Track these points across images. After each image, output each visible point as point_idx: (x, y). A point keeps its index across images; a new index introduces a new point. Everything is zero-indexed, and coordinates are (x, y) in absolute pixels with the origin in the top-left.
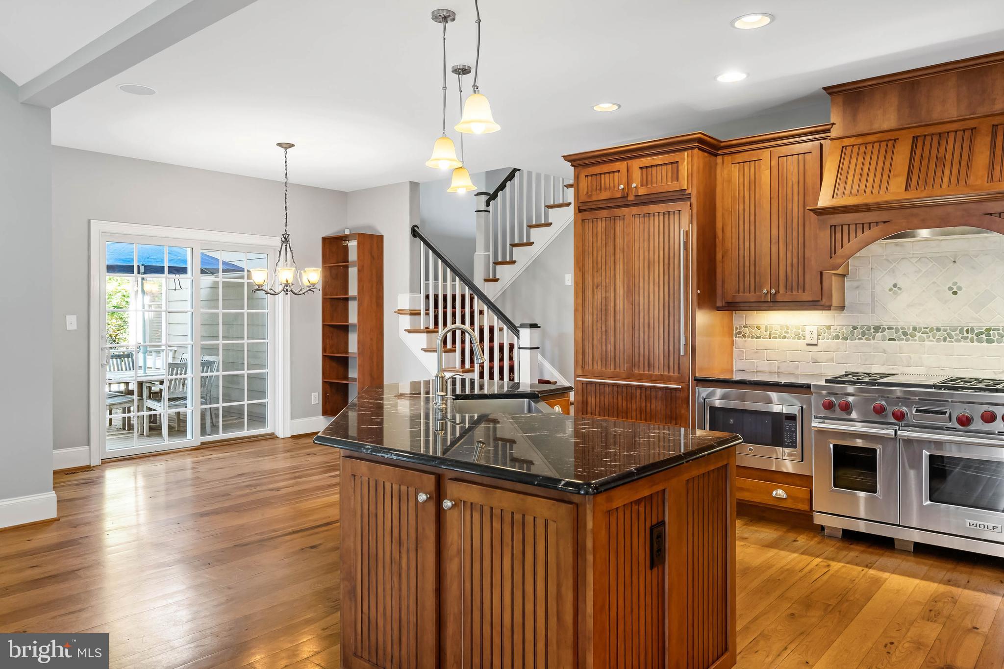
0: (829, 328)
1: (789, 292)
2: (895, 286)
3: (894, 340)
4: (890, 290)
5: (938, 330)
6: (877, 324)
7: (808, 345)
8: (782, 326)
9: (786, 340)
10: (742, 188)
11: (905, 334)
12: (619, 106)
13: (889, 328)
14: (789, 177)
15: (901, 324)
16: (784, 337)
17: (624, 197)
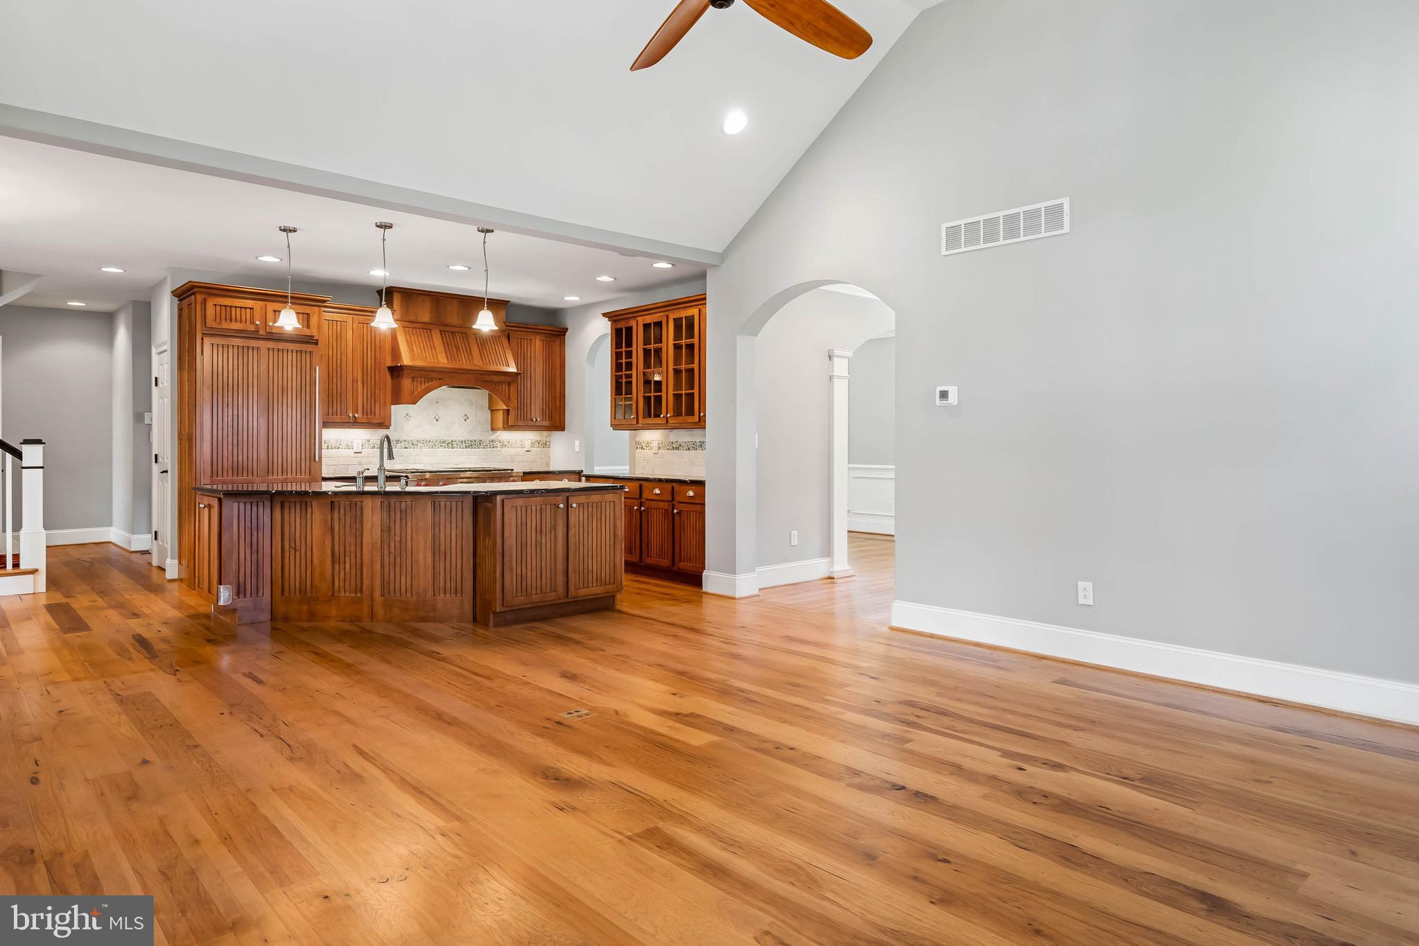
0: (368, 441)
1: (365, 417)
2: (407, 415)
3: (407, 448)
4: (405, 417)
5: (429, 442)
6: (397, 438)
7: (355, 453)
8: (337, 441)
9: (340, 450)
10: (331, 339)
11: (413, 444)
12: (281, 260)
13: (405, 441)
14: (365, 337)
15: (409, 439)
16: (339, 448)
17: (257, 331)
